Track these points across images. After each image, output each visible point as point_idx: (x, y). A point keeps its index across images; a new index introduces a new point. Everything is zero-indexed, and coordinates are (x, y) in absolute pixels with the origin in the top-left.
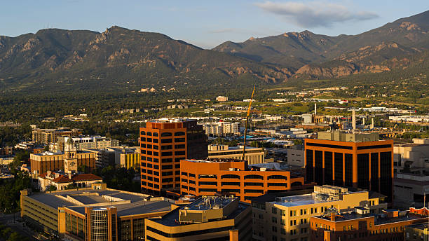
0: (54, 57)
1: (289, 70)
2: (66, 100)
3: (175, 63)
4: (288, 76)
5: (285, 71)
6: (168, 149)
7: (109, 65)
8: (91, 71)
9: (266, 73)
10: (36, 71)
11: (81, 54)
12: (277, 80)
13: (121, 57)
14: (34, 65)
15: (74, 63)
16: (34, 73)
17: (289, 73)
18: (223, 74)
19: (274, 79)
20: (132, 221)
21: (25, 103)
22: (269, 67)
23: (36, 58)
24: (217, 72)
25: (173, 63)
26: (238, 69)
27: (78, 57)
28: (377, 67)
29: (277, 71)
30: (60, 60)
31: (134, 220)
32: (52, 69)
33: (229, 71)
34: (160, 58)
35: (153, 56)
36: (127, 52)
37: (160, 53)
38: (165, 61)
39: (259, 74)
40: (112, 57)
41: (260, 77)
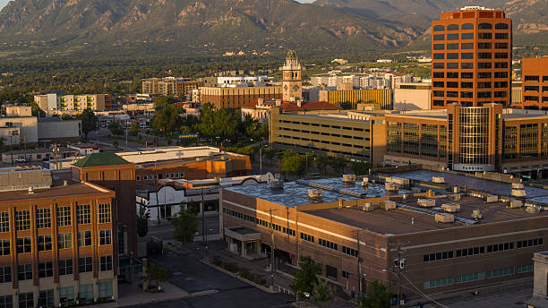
0: (108, 14)
1: (414, 30)
2: (134, 63)
3: (265, 21)
4: (413, 38)
5: (408, 32)
6: (486, 48)
7: (180, 23)
8: (157, 31)
9: (385, 34)
10: (86, 31)
11: (144, 9)
12: (399, 43)
13: (195, 13)
14: (83, 23)
15: (133, 21)
16: (83, 33)
17: (415, 35)
18: (329, 35)
19: (394, 42)
20: (518, 128)
21: (83, 67)
22: (388, 26)
23: (85, 14)
24: (321, 32)
25: (262, 21)
26: (347, 29)
27: (139, 13)
28: (533, 26)
29: (399, 31)
30: (116, 18)
31: (522, 126)
32: (106, 29)
33: (337, 30)
34: (246, 15)
35: (238, 12)
36: (204, 7)
37: (245, 7)
38: (253, 19)
39: (376, 35)
40: (183, 13)
41: (378, 40)
